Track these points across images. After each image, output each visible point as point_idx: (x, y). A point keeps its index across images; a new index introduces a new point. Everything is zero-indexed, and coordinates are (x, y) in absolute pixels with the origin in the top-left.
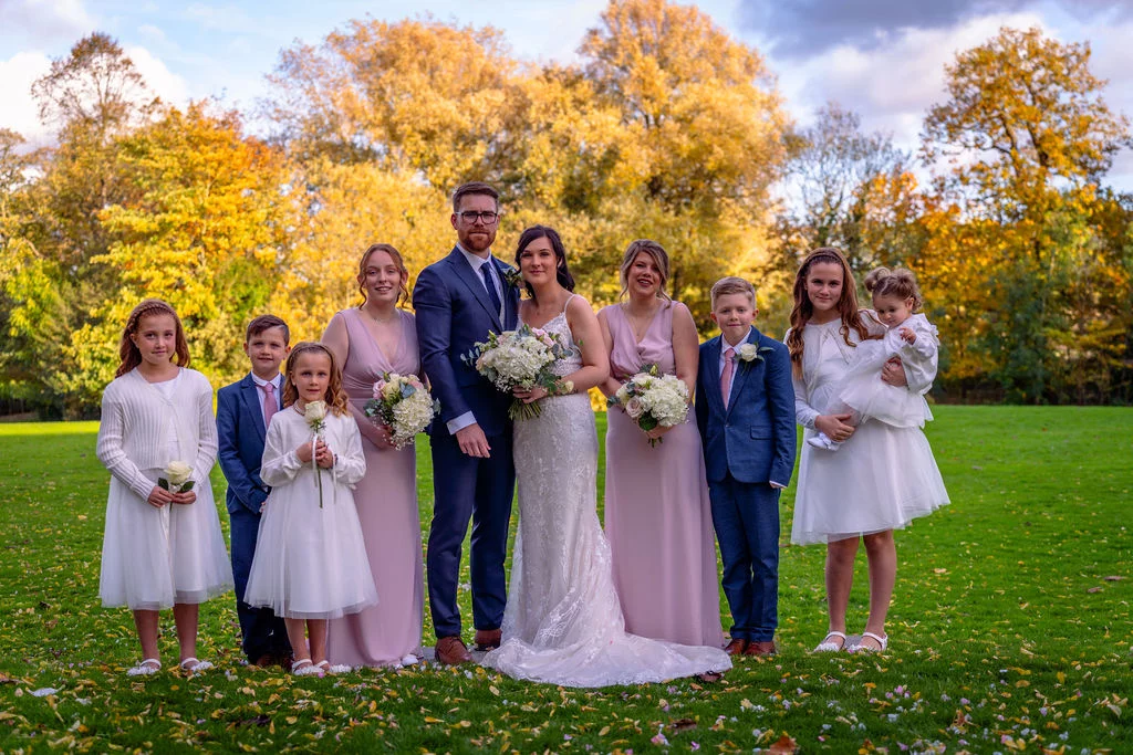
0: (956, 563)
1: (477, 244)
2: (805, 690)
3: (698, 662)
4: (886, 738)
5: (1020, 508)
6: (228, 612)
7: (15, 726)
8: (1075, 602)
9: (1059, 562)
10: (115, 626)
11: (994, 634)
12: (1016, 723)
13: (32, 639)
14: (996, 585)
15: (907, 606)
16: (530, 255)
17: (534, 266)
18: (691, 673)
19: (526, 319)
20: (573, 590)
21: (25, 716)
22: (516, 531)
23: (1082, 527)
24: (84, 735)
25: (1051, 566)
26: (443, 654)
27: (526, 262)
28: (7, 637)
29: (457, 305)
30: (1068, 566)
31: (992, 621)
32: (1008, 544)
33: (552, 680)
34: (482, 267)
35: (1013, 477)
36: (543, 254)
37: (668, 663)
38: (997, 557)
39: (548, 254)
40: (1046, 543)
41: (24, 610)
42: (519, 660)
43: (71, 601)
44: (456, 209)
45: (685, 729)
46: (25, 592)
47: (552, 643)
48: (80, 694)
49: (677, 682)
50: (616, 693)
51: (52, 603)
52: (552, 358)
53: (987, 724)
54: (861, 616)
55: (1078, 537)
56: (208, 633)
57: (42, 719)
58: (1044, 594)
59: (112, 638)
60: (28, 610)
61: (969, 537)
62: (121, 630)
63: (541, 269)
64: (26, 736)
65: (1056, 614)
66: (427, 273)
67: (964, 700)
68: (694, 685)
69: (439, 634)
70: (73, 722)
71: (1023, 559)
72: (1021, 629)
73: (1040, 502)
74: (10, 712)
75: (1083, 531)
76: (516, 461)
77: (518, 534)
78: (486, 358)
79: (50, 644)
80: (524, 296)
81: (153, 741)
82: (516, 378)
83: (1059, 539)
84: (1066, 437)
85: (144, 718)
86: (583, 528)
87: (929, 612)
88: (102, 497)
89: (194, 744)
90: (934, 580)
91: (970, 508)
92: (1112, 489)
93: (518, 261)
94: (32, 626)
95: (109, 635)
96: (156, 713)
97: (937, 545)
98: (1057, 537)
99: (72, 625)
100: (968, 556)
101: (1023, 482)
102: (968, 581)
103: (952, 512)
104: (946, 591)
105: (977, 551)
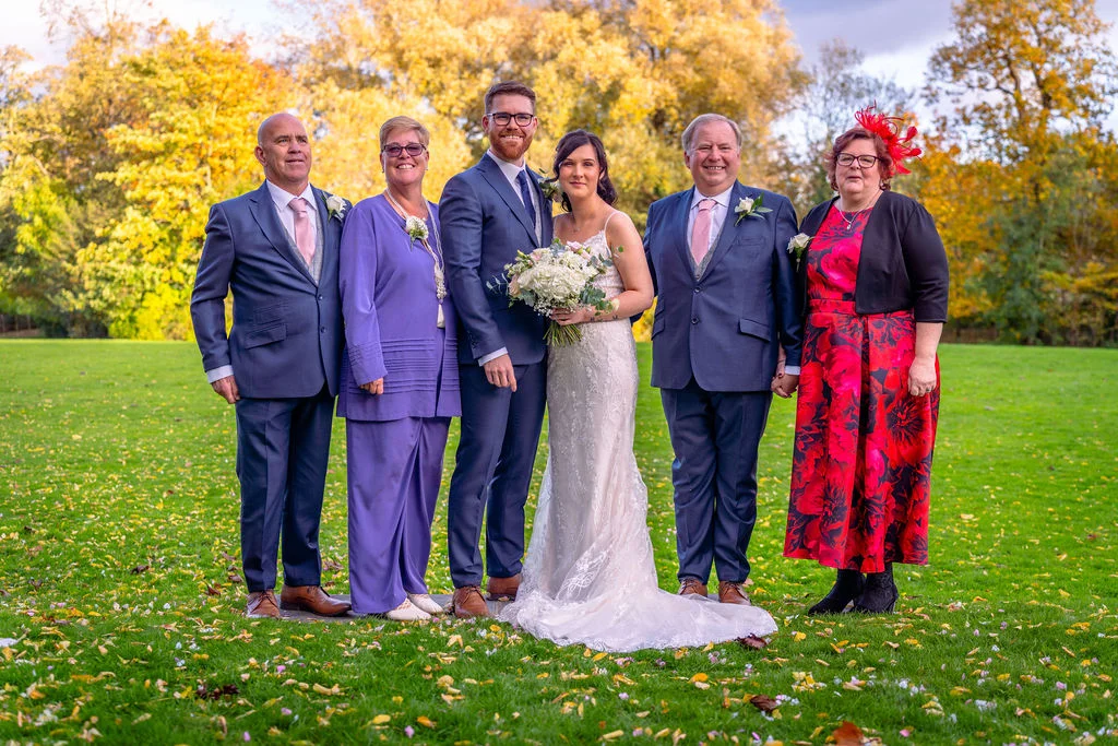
0: (982, 508)
1: (511, 150)
5: (1039, 451)
6: (221, 543)
9: (1090, 510)
10: (98, 554)
11: (1036, 589)
13: (13, 566)
14: (1030, 533)
15: (939, 555)
16: (572, 163)
17: (576, 177)
18: (732, 637)
19: (561, 237)
20: (602, 537)
23: (1108, 473)
25: (1083, 515)
26: (458, 607)
27: (567, 171)
29: (489, 218)
30: (1100, 515)
31: (1031, 574)
32: (1034, 490)
33: (578, 640)
35: (1028, 418)
36: (587, 164)
38: (1024, 502)
39: (591, 165)
40: (1073, 489)
41: (8, 535)
42: (540, 615)
43: (57, 526)
44: (488, 109)
46: (11, 514)
51: (37, 527)
55: (1105, 483)
56: (199, 564)
58: (1081, 546)
59: (97, 568)
60: (12, 535)
61: (992, 481)
62: (107, 559)
63: (583, 180)
65: (1098, 568)
69: (458, 585)
71: (1052, 505)
73: (1060, 445)
75: (1109, 477)
78: (523, 280)
79: (31, 574)
83: (1086, 485)
84: (1074, 379)
87: (963, 562)
88: (98, 416)
90: (963, 527)
91: (987, 450)
94: (15, 552)
95: (95, 565)
97: (959, 488)
98: (1083, 483)
99: (56, 552)
100: (994, 501)
101: (1039, 424)
102: (999, 529)
103: (970, 453)
104: (977, 539)
105: (1001, 495)
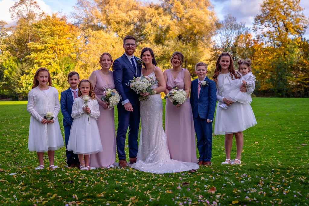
0: (261, 140)
1: (130, 53)
2: (219, 174)
3: (190, 167)
4: (241, 188)
5: (279, 126)
6: (63, 153)
7: (4, 183)
8: (293, 151)
9: (289, 140)
10: (31, 156)
11: (271, 160)
12: (276, 184)
13: (10, 160)
14: (272, 146)
15: (247, 152)
16: (144, 56)
17: (146, 59)
18: (188, 170)
19: (143, 73)
20: (156, 147)
21: (7, 181)
22: (140, 131)
24: (23, 186)
25: (287, 141)
26: (121, 164)
27: (143, 58)
28: (3, 159)
29: (124, 70)
30: (291, 141)
31: (270, 156)
32: (275, 135)
33: (150, 172)
34: (131, 59)
35: (277, 117)
36: (148, 55)
37: (182, 167)
38: (272, 139)
40: (286, 135)
42: (141, 166)
43: (20, 150)
44: (124, 43)
45: (186, 185)
46: (8, 147)
47: (150, 161)
48: (22, 175)
49: (184, 172)
50: (167, 175)
51: (15, 150)
52: (151, 84)
53: (268, 184)
54: (235, 155)
55: (294, 133)
56: (57, 158)
57: (12, 181)
58: (285, 149)
59: (31, 160)
60: (9, 152)
61: (264, 134)
62: (34, 157)
63: (148, 59)
64: (7, 186)
65: (288, 154)
66: (116, 61)
67: (262, 178)
68: (189, 173)
69: (120, 159)
70: (20, 182)
71: (279, 139)
72: (278, 158)
73: (284, 124)
74: (3, 179)
75: (296, 132)
76: (141, 112)
77: (141, 132)
78: (133, 84)
79: (15, 161)
80: (143, 67)
81: (42, 187)
82: (141, 90)
83: (289, 134)
84: (292, 106)
85: (40, 181)
86: (159, 130)
87: (253, 154)
88: (29, 121)
89: (53, 188)
90: (255, 145)
91: (265, 125)
92: (304, 120)
93: (141, 57)
94: (10, 156)
96: (43, 180)
97: (256, 136)
98: (288, 134)
99: (21, 156)
100: (264, 139)
101: (280, 118)
102: (264, 145)
103: (260, 126)
104: (258, 148)
105: (267, 137)
